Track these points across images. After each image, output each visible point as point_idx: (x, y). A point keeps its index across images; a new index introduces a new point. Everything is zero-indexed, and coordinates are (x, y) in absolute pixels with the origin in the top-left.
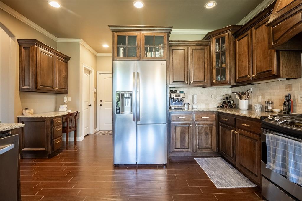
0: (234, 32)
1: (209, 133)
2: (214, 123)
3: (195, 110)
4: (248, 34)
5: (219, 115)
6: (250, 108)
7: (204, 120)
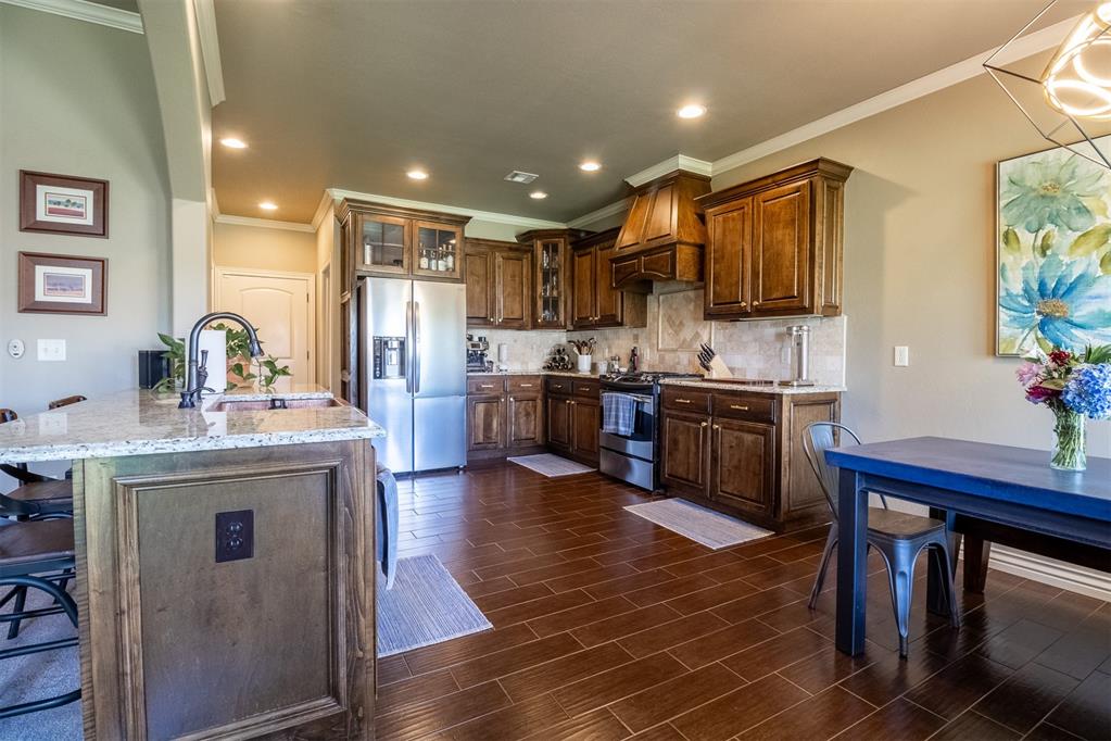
0: (573, 239)
1: (532, 413)
2: (540, 396)
3: (504, 373)
4: (590, 253)
5: (547, 379)
6: (594, 367)
7: (524, 390)
